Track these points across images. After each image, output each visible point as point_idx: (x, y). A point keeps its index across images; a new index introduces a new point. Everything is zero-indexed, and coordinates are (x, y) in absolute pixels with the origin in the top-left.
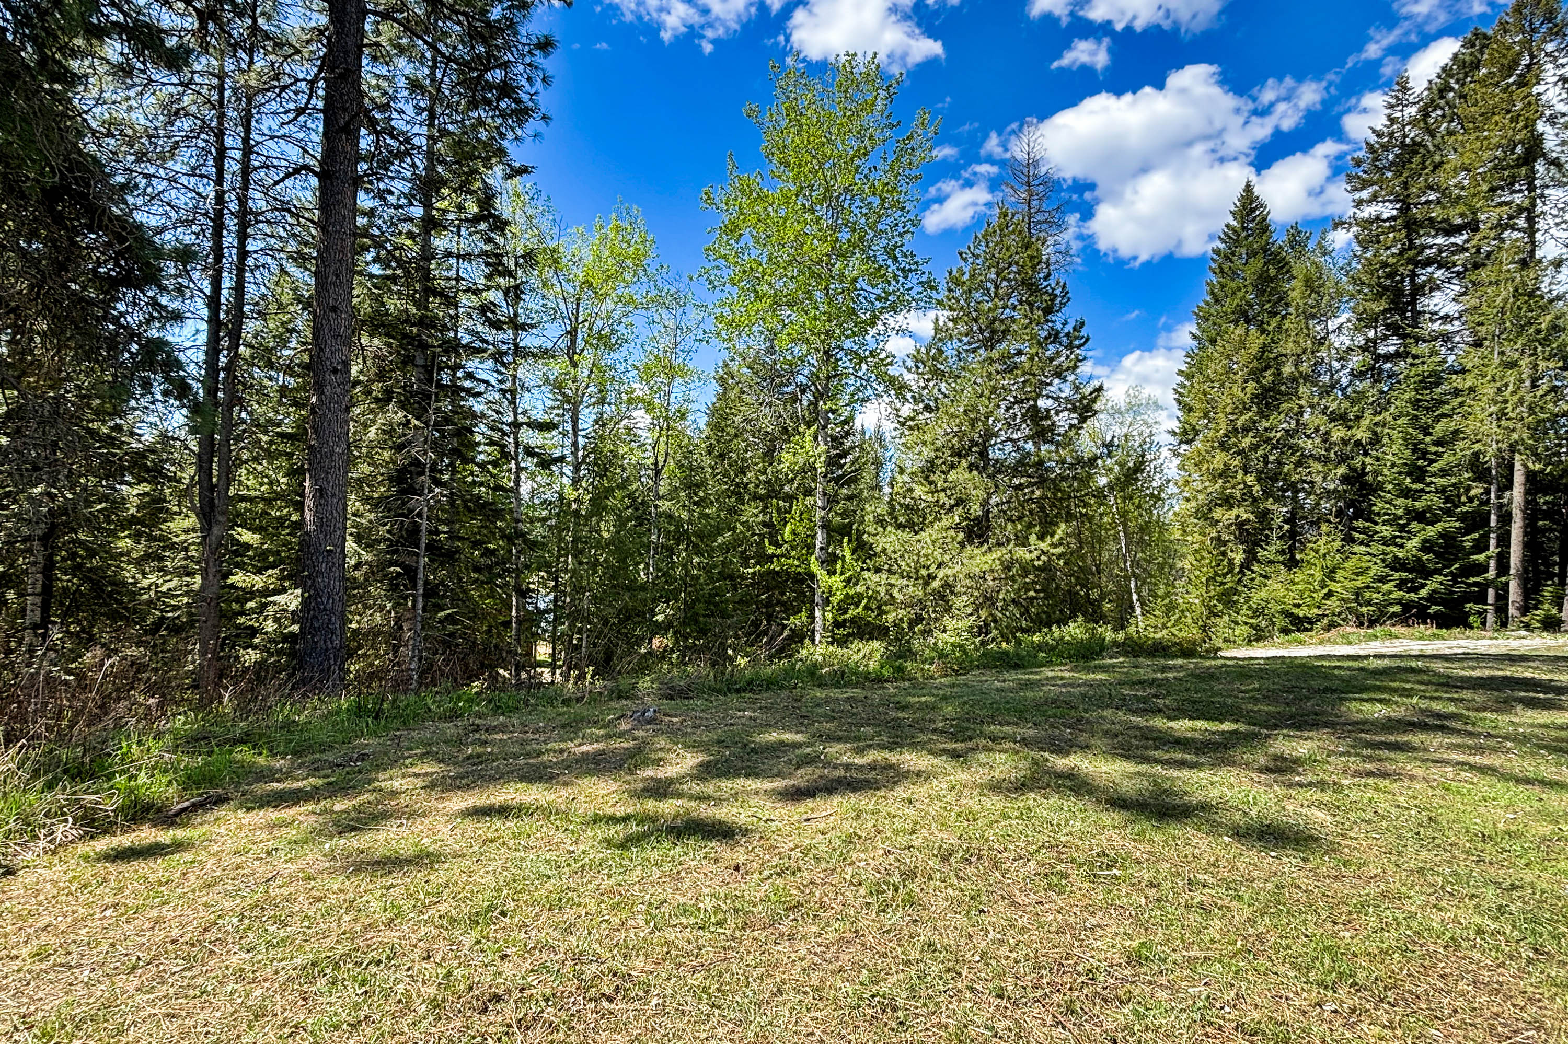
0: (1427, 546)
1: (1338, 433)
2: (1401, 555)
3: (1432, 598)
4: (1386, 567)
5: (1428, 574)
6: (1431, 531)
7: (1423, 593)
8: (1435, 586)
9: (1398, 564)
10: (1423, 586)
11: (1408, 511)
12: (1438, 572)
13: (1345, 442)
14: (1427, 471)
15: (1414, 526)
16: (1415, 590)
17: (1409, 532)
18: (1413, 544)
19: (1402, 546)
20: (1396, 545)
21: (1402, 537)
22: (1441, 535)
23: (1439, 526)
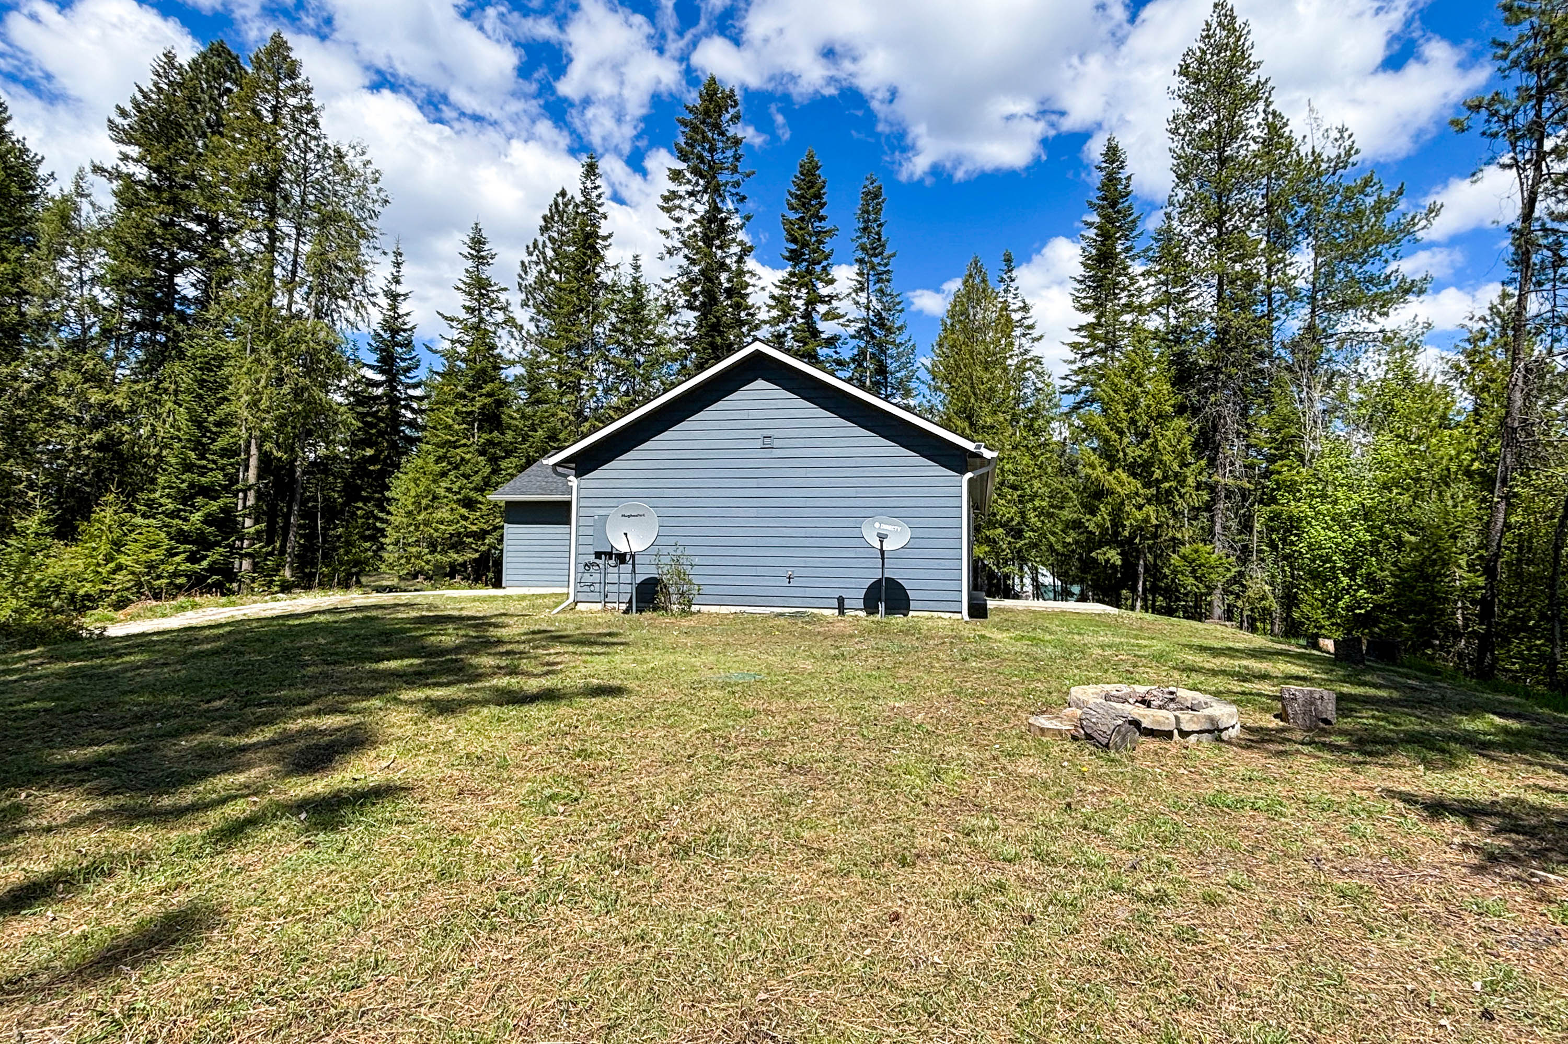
0: (209, 520)
1: (95, 396)
2: (186, 528)
3: (212, 570)
4: (171, 539)
5: (210, 546)
6: (214, 506)
7: (205, 564)
8: (216, 556)
9: (182, 537)
10: (204, 557)
11: (192, 485)
12: (218, 544)
13: (102, 406)
14: (209, 449)
15: (199, 500)
16: (198, 561)
17: (193, 506)
18: (197, 517)
19: (186, 520)
20: (180, 518)
21: (185, 511)
22: (222, 510)
23: (221, 502)
